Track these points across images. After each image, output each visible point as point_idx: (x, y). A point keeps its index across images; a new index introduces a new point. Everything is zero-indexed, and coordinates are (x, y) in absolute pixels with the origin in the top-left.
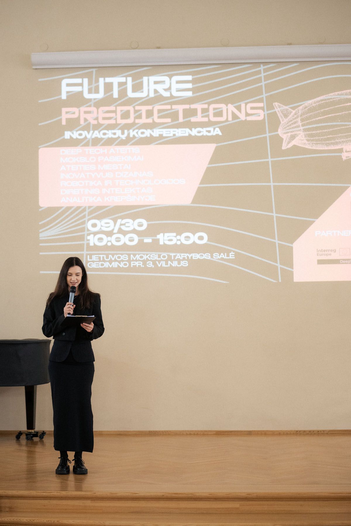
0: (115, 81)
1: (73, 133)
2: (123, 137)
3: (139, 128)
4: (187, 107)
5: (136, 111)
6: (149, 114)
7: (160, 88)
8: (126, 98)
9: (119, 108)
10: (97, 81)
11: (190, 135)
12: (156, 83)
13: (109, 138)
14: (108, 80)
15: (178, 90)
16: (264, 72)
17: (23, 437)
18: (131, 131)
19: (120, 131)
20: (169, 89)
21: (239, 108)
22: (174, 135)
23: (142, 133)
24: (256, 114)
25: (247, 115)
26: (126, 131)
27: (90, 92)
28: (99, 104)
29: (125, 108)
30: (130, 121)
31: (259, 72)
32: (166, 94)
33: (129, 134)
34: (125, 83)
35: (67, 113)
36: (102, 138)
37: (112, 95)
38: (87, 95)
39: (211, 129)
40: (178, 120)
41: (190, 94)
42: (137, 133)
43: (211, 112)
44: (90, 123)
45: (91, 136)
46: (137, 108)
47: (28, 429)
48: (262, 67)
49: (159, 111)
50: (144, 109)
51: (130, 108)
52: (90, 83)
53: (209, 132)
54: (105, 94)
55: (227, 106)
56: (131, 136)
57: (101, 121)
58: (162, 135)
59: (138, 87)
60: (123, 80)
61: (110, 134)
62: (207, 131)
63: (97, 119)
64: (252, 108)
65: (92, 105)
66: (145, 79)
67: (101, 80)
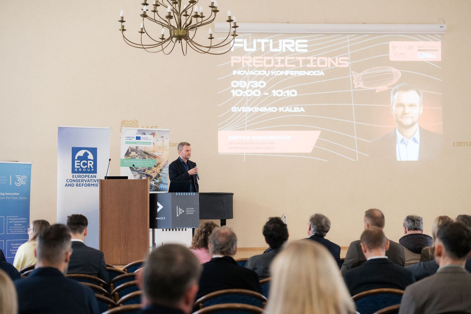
0: (263, 41)
1: (238, 72)
2: (268, 75)
3: (277, 70)
4: (304, 58)
5: (275, 60)
6: (283, 62)
7: (289, 46)
8: (269, 52)
9: (265, 58)
10: (252, 41)
11: (306, 75)
12: (287, 43)
13: (259, 76)
14: (259, 40)
15: (300, 48)
16: (349, 39)
18: (272, 71)
19: (265, 71)
20: (294, 47)
21: (334, 60)
22: (297, 75)
23: (279, 73)
24: (344, 64)
25: (339, 64)
26: (269, 72)
27: (248, 47)
28: (253, 55)
29: (269, 58)
30: (272, 65)
31: (346, 39)
32: (293, 50)
33: (271, 73)
34: (269, 43)
35: (234, 59)
36: (255, 75)
37: (261, 49)
38: (246, 49)
39: (319, 72)
40: (300, 66)
41: (306, 51)
42: (276, 73)
43: (318, 62)
44: (248, 66)
45: (249, 74)
46: (276, 58)
48: (348, 36)
49: (289, 60)
50: (279, 59)
51: (272, 58)
52: (248, 42)
53: (317, 73)
54: (257, 49)
55: (328, 59)
56: (272, 74)
57: (255, 65)
58: (290, 74)
59: (276, 46)
60: (267, 41)
61: (259, 73)
62: (316, 73)
63: (252, 64)
64: (342, 60)
65: (249, 55)
66: (280, 41)
67: (255, 40)
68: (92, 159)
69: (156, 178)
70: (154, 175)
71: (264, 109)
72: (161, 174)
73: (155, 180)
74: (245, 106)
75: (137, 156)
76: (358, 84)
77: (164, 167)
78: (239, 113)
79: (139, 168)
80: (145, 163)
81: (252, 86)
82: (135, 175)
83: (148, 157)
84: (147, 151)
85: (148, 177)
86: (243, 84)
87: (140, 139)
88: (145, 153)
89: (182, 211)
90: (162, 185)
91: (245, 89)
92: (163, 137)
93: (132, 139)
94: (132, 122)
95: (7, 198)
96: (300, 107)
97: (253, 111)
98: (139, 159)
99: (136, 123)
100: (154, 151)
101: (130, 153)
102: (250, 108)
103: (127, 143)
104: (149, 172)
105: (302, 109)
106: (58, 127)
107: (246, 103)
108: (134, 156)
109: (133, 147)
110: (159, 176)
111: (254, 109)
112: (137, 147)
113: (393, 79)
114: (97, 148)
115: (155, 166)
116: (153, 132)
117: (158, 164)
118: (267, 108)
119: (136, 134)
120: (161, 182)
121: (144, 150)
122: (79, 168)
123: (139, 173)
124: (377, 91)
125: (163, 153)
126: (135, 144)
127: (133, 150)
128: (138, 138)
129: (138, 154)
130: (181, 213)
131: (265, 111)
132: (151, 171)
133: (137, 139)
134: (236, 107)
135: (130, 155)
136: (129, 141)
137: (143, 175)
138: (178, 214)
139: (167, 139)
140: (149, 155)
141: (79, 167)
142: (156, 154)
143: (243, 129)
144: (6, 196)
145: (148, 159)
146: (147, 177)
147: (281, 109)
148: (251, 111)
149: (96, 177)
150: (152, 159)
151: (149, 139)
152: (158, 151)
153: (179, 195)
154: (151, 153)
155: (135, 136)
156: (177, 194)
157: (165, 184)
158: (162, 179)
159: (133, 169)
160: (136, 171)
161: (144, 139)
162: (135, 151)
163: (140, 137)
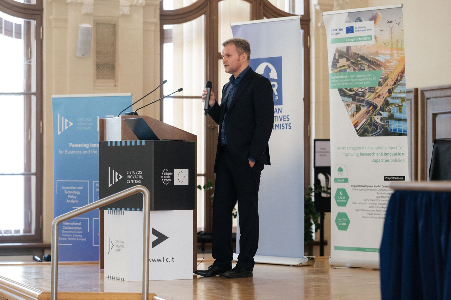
68: (276, 78)
69: (382, 109)
70: (379, 103)
72: (391, 101)
73: (381, 112)
75: (349, 67)
77: (395, 84)
79: (353, 91)
80: (364, 79)
82: (347, 103)
83: (368, 66)
84: (365, 53)
85: (369, 107)
87: (352, 32)
88: (363, 58)
89: (118, 177)
90: (393, 121)
92: (391, 22)
93: (339, 34)
95: (93, 151)
98: (352, 71)
100: (377, 53)
101: (338, 61)
104: (370, 97)
106: (232, 26)
108: (344, 66)
109: (342, 50)
110: (387, 103)
112: (348, 48)
114: (282, 57)
115: (380, 84)
116: (374, 14)
117: (385, 79)
119: (346, 22)
120: (392, 117)
121: (360, 53)
123: (354, 99)
125: (392, 55)
126: (345, 42)
127: (341, 55)
128: (350, 30)
129: (352, 62)
130: (117, 180)
132: (373, 95)
133: (347, 32)
135: (338, 65)
137: (362, 104)
138: (111, 182)
139: (398, 24)
140: (369, 61)
142: (381, 59)
144: (90, 148)
145: (368, 70)
149: (281, 112)
150: (374, 69)
151: (368, 30)
152: (383, 52)
153: (114, 144)
154: (372, 58)
155: (344, 26)
156: (109, 145)
157: (400, 120)
158: (394, 110)
159: (344, 92)
160: (349, 96)
161: (360, 29)
162: (345, 57)
163: (352, 27)
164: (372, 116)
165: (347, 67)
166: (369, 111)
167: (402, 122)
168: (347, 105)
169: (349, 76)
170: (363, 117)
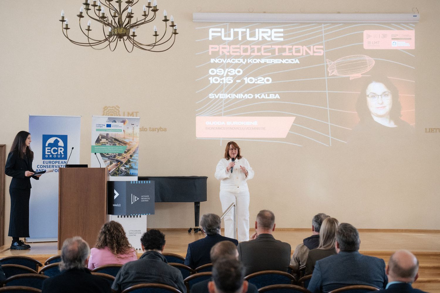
0: (240, 30)
1: (215, 60)
2: (244, 63)
3: (253, 58)
4: (280, 47)
5: (251, 48)
6: (259, 50)
7: (265, 35)
8: (246, 41)
9: (242, 46)
10: (230, 30)
11: (282, 63)
12: (263, 32)
13: (236, 63)
14: (236, 30)
15: (276, 37)
16: (324, 28)
17: (193, 231)
18: (249, 60)
19: (242, 60)
20: (270, 36)
21: (309, 48)
22: (273, 62)
23: (255, 61)
24: (319, 52)
25: (314, 52)
26: (246, 60)
27: (225, 36)
28: (230, 43)
29: (246, 46)
30: (248, 53)
31: (321, 28)
32: (269, 39)
33: (247, 61)
34: (246, 32)
35: (212, 48)
36: (232, 63)
37: (238, 38)
38: (223, 38)
39: (294, 60)
40: (275, 54)
41: (282, 39)
42: (252, 61)
43: (294, 50)
44: (225, 54)
45: (226, 62)
46: (252, 46)
47: (196, 226)
48: (323, 26)
49: (265, 49)
50: (256, 47)
51: (248, 47)
52: (225, 31)
53: (293, 61)
54: (234, 38)
55: (303, 47)
56: (249, 62)
57: (232, 54)
58: (266, 62)
59: (252, 35)
60: (244, 30)
61: (236, 61)
62: (291, 61)
63: (229, 52)
64: (317, 49)
65: (227, 44)
66: (257, 30)
67: (232, 30)
68: (63, 146)
69: (126, 164)
70: (124, 161)
71: (240, 96)
72: (131, 160)
73: (125, 165)
74: (222, 93)
75: (107, 143)
76: (333, 72)
77: (134, 153)
78: (216, 99)
79: (109, 155)
80: (116, 150)
81: (229, 73)
83: (119, 143)
84: (117, 138)
86: (220, 72)
88: (116, 139)
89: (137, 199)
90: (132, 170)
91: (222, 76)
92: (133, 125)
93: (102, 127)
94: (114, 108)
96: (275, 94)
97: (230, 98)
98: (109, 145)
99: (117, 108)
100: (124, 138)
101: (101, 140)
102: (227, 94)
103: (97, 130)
104: (119, 158)
105: (278, 96)
106: (30, 116)
107: (224, 90)
108: (104, 143)
109: (103, 135)
110: (129, 161)
111: (231, 96)
112: (107, 134)
113: (367, 67)
114: (67, 135)
115: (125, 152)
116: (124, 120)
117: (128, 150)
118: (244, 95)
119: (107, 122)
120: (131, 168)
121: (114, 137)
122: (49, 155)
123: (109, 159)
124: (351, 79)
125: (133, 139)
126: (106, 131)
127: (103, 137)
128: (109, 126)
129: (109, 141)
130: (136, 200)
131: (241, 98)
132: (121, 157)
133: (107, 127)
134: (213, 93)
135: (101, 142)
136: (99, 128)
137: (113, 161)
138: (133, 202)
139: (137, 126)
140: (120, 141)
141: (50, 153)
142: (127, 141)
143: (220, 115)
145: (118, 145)
146: (117, 162)
147: (257, 96)
148: (228, 97)
149: (66, 163)
150: (122, 145)
151: (119, 127)
152: (128, 138)
153: (134, 183)
154: (122, 140)
155: (106, 124)
156: (131, 183)
157: (135, 169)
158: (133, 164)
159: (103, 155)
160: (106, 157)
161: (115, 126)
162: (105, 138)
163: (110, 125)
164: (120, 167)
165: (106, 143)
166: (118, 164)
167: (136, 170)
168: (105, 161)
169: (107, 148)
170: (114, 167)
